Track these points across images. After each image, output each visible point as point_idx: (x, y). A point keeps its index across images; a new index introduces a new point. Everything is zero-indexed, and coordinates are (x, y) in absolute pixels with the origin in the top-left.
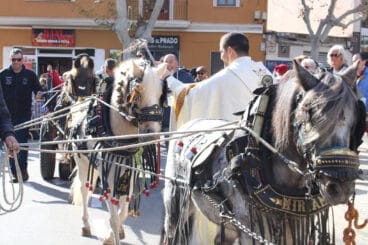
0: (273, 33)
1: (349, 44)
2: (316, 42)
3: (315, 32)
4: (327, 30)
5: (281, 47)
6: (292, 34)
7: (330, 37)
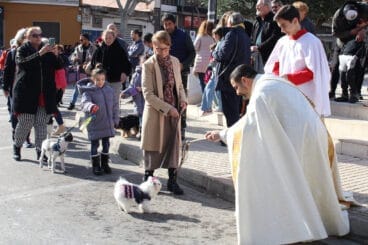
0: (88, 6)
1: (152, 17)
2: (124, 15)
3: (124, 6)
4: (134, 6)
5: (95, 19)
6: (104, 7)
7: (137, 12)
